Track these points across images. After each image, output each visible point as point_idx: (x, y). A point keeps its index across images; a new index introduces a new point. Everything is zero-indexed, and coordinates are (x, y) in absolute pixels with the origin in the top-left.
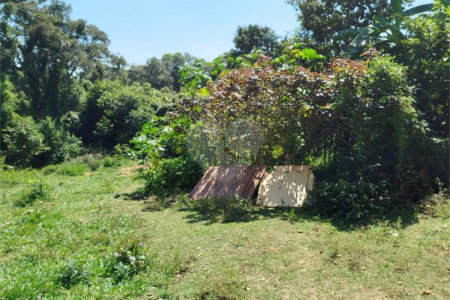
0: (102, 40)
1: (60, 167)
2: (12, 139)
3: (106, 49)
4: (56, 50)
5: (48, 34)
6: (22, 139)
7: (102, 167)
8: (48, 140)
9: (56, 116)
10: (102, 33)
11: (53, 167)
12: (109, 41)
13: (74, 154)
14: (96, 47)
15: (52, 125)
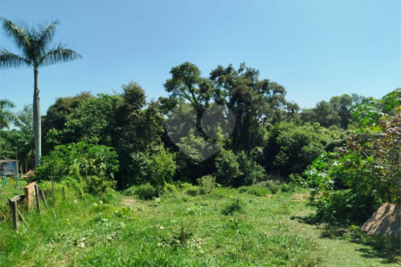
0: (281, 92)
1: (250, 188)
2: (221, 165)
3: (283, 99)
4: (248, 103)
5: (244, 93)
6: (226, 166)
7: (279, 191)
8: (242, 167)
9: (247, 150)
10: (281, 87)
11: (246, 188)
12: (286, 92)
13: (259, 180)
14: (276, 98)
15: (245, 157)
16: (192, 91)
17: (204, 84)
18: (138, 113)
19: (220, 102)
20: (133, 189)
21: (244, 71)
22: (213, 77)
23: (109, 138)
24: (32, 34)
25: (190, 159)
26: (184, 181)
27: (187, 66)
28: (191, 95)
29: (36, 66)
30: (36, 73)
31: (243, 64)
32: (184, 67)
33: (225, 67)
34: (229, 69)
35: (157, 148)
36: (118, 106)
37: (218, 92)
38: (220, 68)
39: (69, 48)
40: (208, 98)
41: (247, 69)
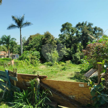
2: (74, 57)
5: (85, 32)
10: (101, 29)
12: (103, 31)
14: (99, 33)
17: (72, 30)
18: (48, 41)
20: (46, 63)
21: (87, 24)
22: (77, 27)
24: (19, 19)
26: (62, 62)
28: (69, 33)
29: (20, 28)
30: (20, 30)
31: (86, 22)
32: (66, 24)
33: (81, 23)
34: (83, 24)
36: (43, 39)
37: (77, 32)
38: (79, 23)
39: (29, 22)
40: (73, 35)
41: (89, 23)
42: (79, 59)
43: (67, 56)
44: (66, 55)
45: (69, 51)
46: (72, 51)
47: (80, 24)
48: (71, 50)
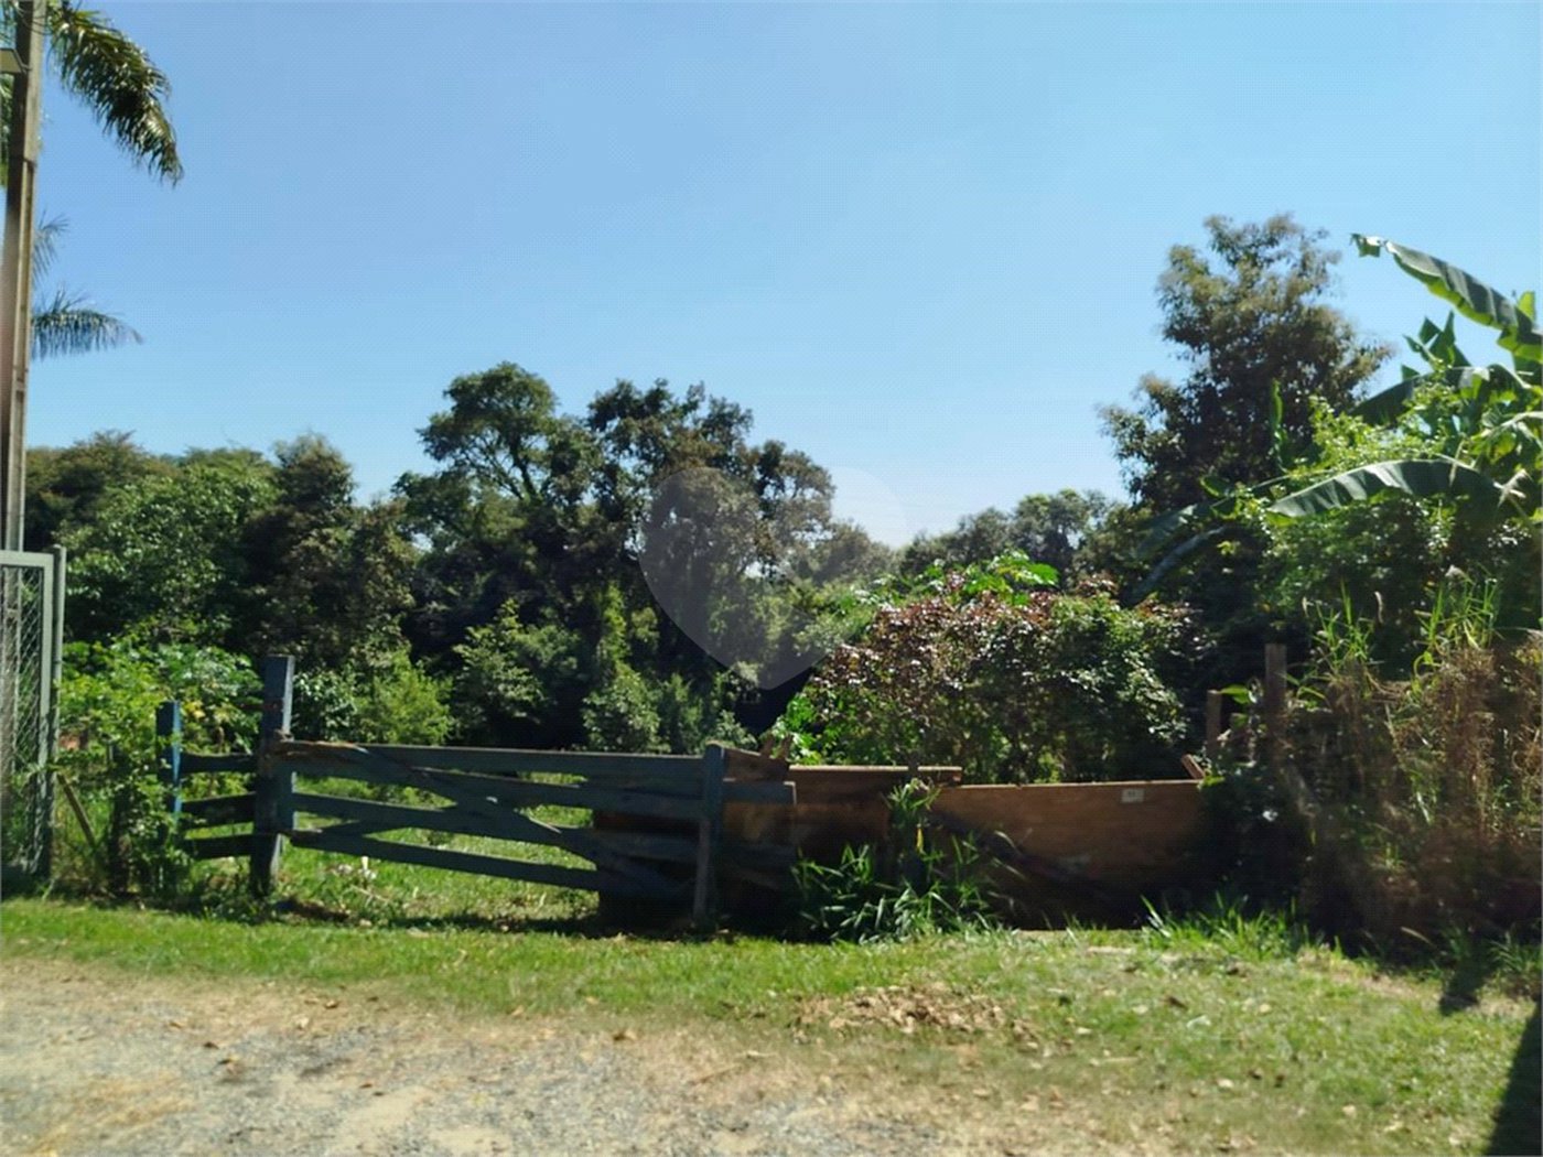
0: (819, 487)
2: (599, 720)
6: (616, 725)
8: (671, 728)
9: (693, 673)
10: (818, 469)
12: (833, 489)
15: (681, 694)
16: (521, 464)
17: (564, 445)
18: (324, 538)
19: (615, 510)
21: (704, 411)
22: (598, 421)
23: (223, 622)
25: (499, 697)
27: (508, 378)
28: (517, 474)
31: (699, 390)
32: (497, 381)
33: (642, 387)
34: (656, 397)
35: (385, 659)
36: (257, 514)
37: (612, 471)
38: (624, 389)
39: (92, 305)
40: (574, 494)
41: (714, 402)
42: (646, 740)
43: (523, 705)
44: (511, 694)
45: (546, 654)
46: (572, 660)
47: (627, 398)
48: (569, 653)
